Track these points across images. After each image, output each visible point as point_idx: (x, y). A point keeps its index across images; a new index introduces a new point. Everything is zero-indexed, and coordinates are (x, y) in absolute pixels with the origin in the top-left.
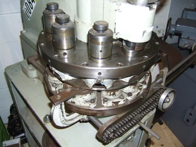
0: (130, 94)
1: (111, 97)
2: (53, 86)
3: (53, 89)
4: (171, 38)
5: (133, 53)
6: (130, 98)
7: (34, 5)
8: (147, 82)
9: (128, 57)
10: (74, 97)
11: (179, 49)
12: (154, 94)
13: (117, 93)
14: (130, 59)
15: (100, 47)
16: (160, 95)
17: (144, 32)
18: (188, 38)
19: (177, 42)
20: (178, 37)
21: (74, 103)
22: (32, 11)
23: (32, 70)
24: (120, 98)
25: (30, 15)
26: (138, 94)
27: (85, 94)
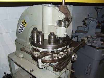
0: (62, 55)
1: (57, 56)
2: (36, 55)
3: (36, 56)
4: (74, 38)
5: (62, 41)
6: (62, 56)
7: (23, 29)
8: (67, 51)
9: (60, 42)
10: (45, 57)
11: (78, 42)
12: (70, 55)
13: (58, 54)
14: (61, 43)
15: (52, 39)
16: (72, 56)
17: (65, 34)
18: (81, 38)
19: (77, 40)
20: (77, 37)
21: (45, 59)
22: (22, 31)
23: (21, 54)
24: (59, 56)
25: (21, 32)
26: (65, 55)
27: (48, 55)
